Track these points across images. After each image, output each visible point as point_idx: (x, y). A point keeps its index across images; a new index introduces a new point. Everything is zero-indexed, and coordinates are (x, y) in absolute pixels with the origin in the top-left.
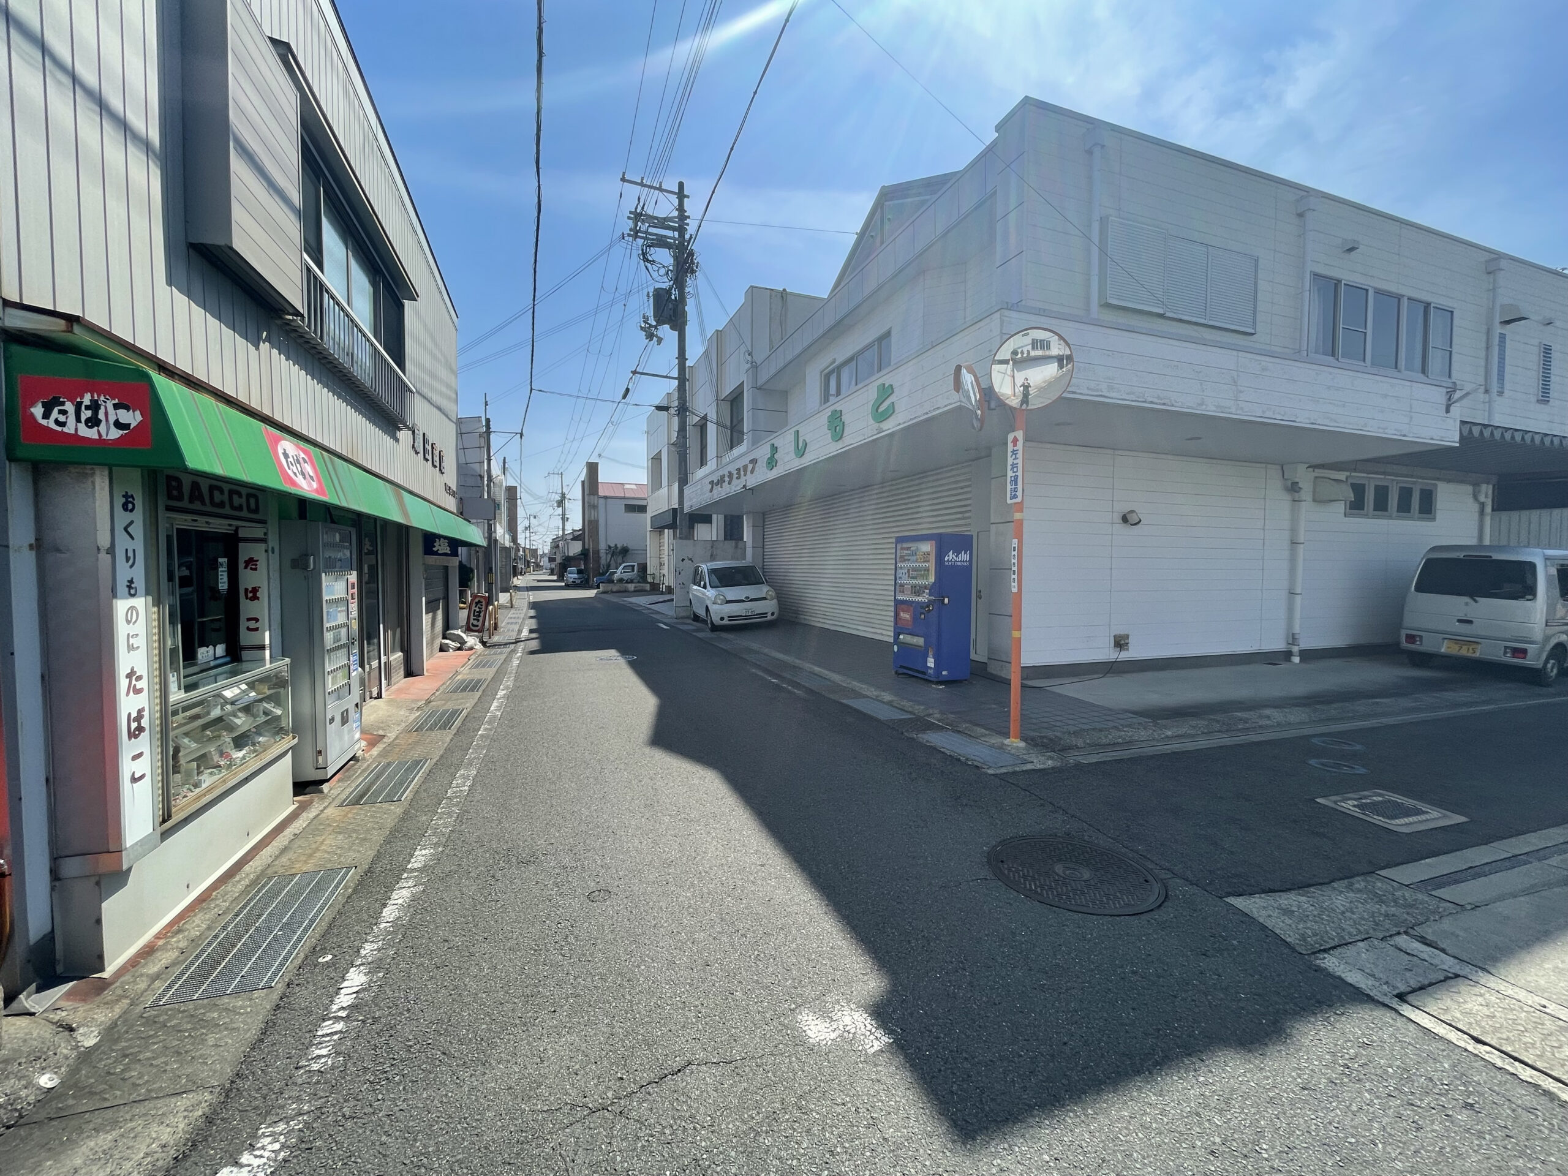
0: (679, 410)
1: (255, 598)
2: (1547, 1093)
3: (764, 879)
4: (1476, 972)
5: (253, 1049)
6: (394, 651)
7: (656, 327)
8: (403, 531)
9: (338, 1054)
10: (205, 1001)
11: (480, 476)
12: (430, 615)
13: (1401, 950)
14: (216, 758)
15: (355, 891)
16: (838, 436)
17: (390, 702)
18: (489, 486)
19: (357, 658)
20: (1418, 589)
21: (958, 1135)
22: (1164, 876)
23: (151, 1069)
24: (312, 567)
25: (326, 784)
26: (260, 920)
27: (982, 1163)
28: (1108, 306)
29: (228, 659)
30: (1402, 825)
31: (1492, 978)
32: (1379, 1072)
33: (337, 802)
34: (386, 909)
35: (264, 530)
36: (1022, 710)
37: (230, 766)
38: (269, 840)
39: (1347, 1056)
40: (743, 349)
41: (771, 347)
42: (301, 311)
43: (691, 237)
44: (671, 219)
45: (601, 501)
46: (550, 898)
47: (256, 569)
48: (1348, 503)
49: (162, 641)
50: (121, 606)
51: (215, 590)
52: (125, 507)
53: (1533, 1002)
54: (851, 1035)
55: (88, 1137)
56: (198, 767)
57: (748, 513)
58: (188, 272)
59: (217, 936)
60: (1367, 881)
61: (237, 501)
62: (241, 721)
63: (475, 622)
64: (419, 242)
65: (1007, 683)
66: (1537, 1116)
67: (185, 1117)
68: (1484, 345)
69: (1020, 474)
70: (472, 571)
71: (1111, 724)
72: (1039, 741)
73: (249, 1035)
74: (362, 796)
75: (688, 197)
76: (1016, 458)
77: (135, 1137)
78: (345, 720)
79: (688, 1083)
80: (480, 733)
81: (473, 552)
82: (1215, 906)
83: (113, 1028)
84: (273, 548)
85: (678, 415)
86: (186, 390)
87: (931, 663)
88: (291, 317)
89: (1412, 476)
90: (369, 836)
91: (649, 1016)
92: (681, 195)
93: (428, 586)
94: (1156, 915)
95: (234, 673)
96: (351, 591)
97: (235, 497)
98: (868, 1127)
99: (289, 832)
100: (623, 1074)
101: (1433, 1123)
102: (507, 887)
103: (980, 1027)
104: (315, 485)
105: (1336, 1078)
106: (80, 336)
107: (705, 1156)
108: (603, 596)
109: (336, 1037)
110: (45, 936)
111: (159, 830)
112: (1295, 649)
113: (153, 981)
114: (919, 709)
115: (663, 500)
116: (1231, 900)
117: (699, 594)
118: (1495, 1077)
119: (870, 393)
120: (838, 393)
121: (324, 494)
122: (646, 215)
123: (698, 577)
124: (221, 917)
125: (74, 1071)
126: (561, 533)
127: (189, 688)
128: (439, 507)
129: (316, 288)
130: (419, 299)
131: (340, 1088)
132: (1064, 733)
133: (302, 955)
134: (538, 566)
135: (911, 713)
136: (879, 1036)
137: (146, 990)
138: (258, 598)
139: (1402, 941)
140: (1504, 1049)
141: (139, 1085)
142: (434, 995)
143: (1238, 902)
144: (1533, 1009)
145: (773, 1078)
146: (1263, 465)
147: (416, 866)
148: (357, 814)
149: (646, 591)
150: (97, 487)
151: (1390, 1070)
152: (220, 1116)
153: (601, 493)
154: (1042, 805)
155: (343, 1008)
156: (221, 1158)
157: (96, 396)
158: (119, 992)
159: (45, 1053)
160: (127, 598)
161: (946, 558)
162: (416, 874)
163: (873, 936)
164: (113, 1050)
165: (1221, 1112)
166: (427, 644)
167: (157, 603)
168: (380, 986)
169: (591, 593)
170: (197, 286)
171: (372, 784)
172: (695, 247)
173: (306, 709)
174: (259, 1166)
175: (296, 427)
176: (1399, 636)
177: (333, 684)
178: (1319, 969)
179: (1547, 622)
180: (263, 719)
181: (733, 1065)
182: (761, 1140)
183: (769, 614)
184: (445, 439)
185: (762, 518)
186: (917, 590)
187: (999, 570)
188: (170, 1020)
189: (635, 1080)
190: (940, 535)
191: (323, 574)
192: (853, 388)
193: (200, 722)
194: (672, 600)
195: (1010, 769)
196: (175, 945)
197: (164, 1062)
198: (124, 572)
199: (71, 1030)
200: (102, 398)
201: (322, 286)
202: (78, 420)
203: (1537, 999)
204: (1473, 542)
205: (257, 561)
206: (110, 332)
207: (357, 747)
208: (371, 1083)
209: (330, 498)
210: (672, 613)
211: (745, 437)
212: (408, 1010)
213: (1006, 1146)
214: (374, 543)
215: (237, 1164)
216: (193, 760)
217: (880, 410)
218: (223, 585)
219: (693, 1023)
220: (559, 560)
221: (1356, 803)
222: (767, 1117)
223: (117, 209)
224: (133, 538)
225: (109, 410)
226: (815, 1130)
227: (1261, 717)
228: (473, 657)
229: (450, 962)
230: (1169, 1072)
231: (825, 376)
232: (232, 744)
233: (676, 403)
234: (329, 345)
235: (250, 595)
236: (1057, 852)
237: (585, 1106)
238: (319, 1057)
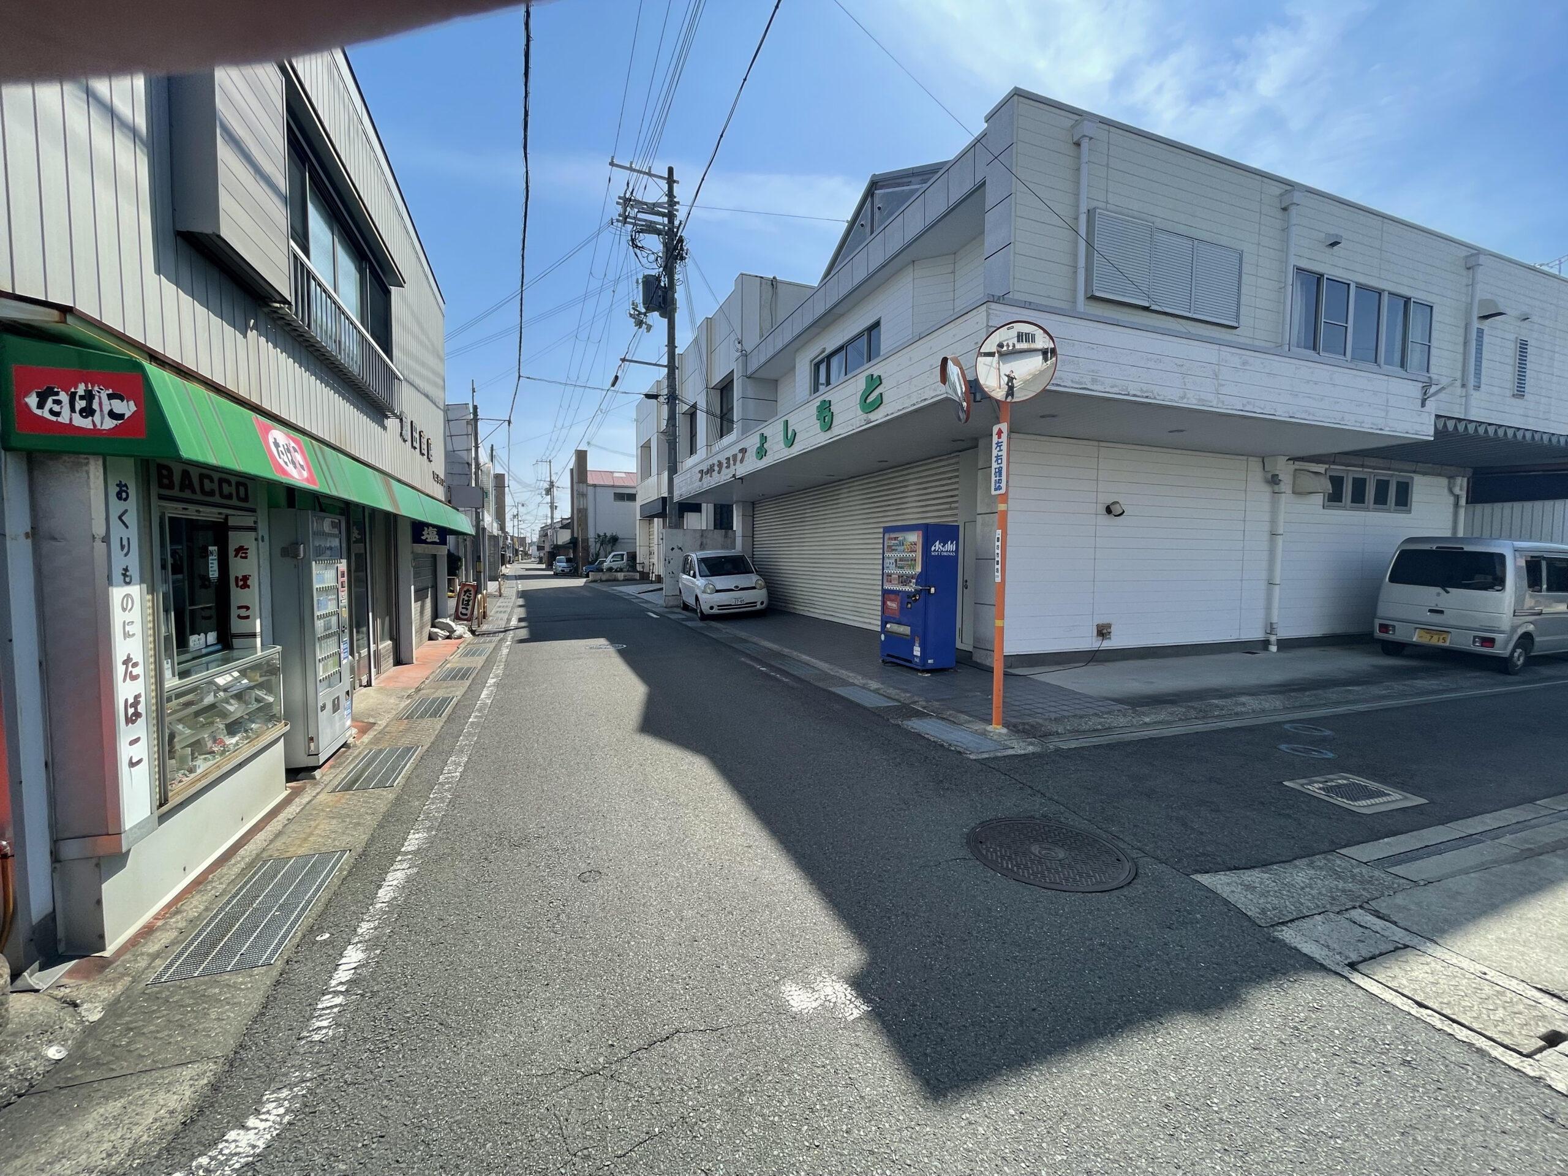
0: (668, 398)
1: (246, 586)
2: (1479, 1050)
3: (750, 860)
4: (1425, 943)
5: (255, 1022)
6: (382, 639)
7: (645, 314)
8: (391, 520)
9: (338, 1025)
10: (207, 978)
11: (468, 463)
12: (419, 603)
13: (1355, 923)
14: (209, 744)
15: (350, 873)
16: (827, 426)
17: (380, 690)
18: (476, 473)
19: (347, 646)
20: (1392, 580)
21: (930, 1093)
22: (1135, 856)
23: (154, 1041)
24: (302, 555)
25: (318, 770)
26: (257, 902)
27: (951, 1117)
28: (1093, 298)
29: (219, 647)
30: (1363, 806)
31: (1439, 948)
32: (1326, 1033)
33: (329, 788)
34: (381, 890)
35: (253, 519)
36: (1004, 697)
37: (223, 753)
38: (263, 824)
39: (1297, 1019)
40: (733, 337)
41: (761, 336)
42: (289, 299)
43: (680, 224)
44: (660, 205)
45: (590, 490)
46: (542, 878)
47: (246, 558)
48: (1327, 495)
49: (156, 629)
50: (117, 594)
51: (205, 578)
52: (119, 496)
53: (1475, 970)
54: (832, 1004)
55: (97, 1104)
56: (192, 754)
57: (736, 502)
58: (177, 261)
59: (216, 916)
60: (1328, 860)
61: (226, 489)
62: (234, 708)
63: (464, 611)
64: (405, 228)
65: (990, 670)
66: (1467, 1071)
67: (191, 1086)
68: (1461, 339)
69: (1004, 465)
70: (460, 559)
71: (1091, 711)
72: (1021, 727)
73: (250, 1009)
74: (355, 782)
75: (678, 182)
76: (1000, 450)
77: (144, 1104)
78: (336, 707)
79: (675, 1049)
80: (470, 720)
81: (461, 540)
82: (1182, 883)
83: (116, 1004)
84: (263, 537)
85: (667, 403)
86: (178, 380)
87: (917, 651)
88: (278, 305)
89: (1389, 469)
90: (362, 821)
91: (638, 988)
92: (671, 180)
93: (417, 575)
94: (1125, 891)
95: (226, 661)
96: (341, 580)
97: (225, 486)
98: (846, 1086)
99: (282, 817)
100: (613, 1041)
101: (1372, 1077)
102: (499, 868)
103: (954, 995)
104: (305, 474)
105: (1286, 1039)
106: (73, 327)
107: (691, 1114)
108: (592, 585)
109: (336, 1010)
110: (46, 917)
111: (157, 813)
112: (1273, 638)
113: (154, 960)
114: (905, 697)
115: (652, 489)
116: (1198, 877)
117: (690, 584)
118: (1434, 1038)
119: (859, 383)
120: (828, 383)
121: (315, 484)
122: (635, 200)
123: (688, 566)
124: (218, 899)
125: (80, 1044)
126: (549, 521)
127: (183, 675)
128: (428, 495)
129: (302, 275)
130: (405, 285)
131: (341, 1057)
132: (1046, 719)
133: (299, 934)
134: (526, 554)
135: (897, 700)
136: (858, 1004)
137: (147, 968)
138: (248, 587)
139: (1357, 914)
140: (1444, 1012)
141: (144, 1056)
142: (430, 971)
143: (1204, 879)
144: (1473, 976)
145: (757, 1044)
146: (1245, 458)
147: (410, 849)
148: (350, 799)
149: (636, 580)
150: (92, 476)
151: (1337, 1032)
152: (225, 1084)
153: (590, 481)
154: (1021, 789)
155: (341, 983)
156: (228, 1122)
157: (90, 385)
158: (121, 970)
159: (52, 1027)
160: (122, 586)
161: (933, 549)
162: (410, 857)
163: (855, 913)
164: (117, 1024)
165: (1176, 1070)
166: (416, 632)
167: (152, 590)
168: (378, 962)
169: (580, 582)
170: (185, 273)
171: (364, 770)
172: (684, 233)
173: (297, 695)
174: (264, 1129)
175: (284, 415)
176: (1373, 626)
177: (324, 672)
178: (1275, 940)
179: (1514, 612)
180: (255, 706)
181: (719, 1032)
182: (745, 1099)
183: (759, 603)
184: (433, 427)
185: (752, 506)
186: (904, 580)
187: (984, 561)
188: (172, 994)
189: (625, 1046)
190: (927, 525)
191: (314, 563)
192: (843, 378)
193: (194, 708)
194: (662, 589)
195: (992, 755)
196: (174, 926)
197: (168, 1035)
198: (119, 561)
199: (75, 1005)
200: (96, 388)
201: (308, 272)
202: (73, 410)
203: (1478, 966)
204: (1448, 534)
205: (247, 549)
206: (100, 322)
207: (348, 734)
208: (371, 1051)
209: (319, 487)
210: (661, 602)
211: (735, 426)
212: (406, 985)
213: (975, 1101)
214: (362, 532)
215: (243, 1127)
216: (187, 746)
217: (868, 401)
218: (214, 573)
219: (680, 994)
220: (547, 549)
221: (1321, 785)
222: (751, 1079)
223: (105, 198)
224: (127, 527)
225: (103, 401)
226: (796, 1089)
227: (1237, 704)
228: (462, 646)
229: (445, 940)
230: (1129, 1034)
231: (815, 365)
232: (225, 731)
233: (665, 392)
234: (316, 333)
235: (241, 583)
236: (1034, 833)
237: (577, 1070)
238: (320, 1028)
